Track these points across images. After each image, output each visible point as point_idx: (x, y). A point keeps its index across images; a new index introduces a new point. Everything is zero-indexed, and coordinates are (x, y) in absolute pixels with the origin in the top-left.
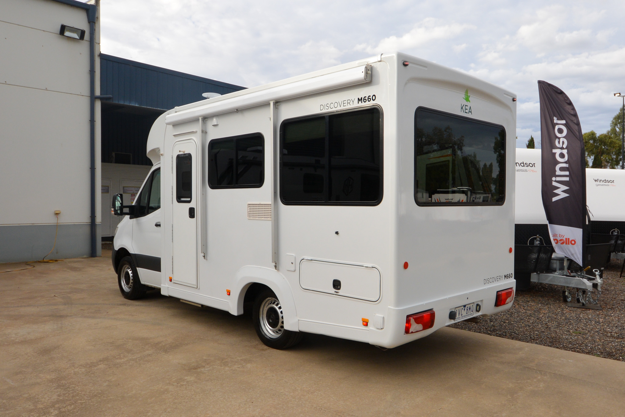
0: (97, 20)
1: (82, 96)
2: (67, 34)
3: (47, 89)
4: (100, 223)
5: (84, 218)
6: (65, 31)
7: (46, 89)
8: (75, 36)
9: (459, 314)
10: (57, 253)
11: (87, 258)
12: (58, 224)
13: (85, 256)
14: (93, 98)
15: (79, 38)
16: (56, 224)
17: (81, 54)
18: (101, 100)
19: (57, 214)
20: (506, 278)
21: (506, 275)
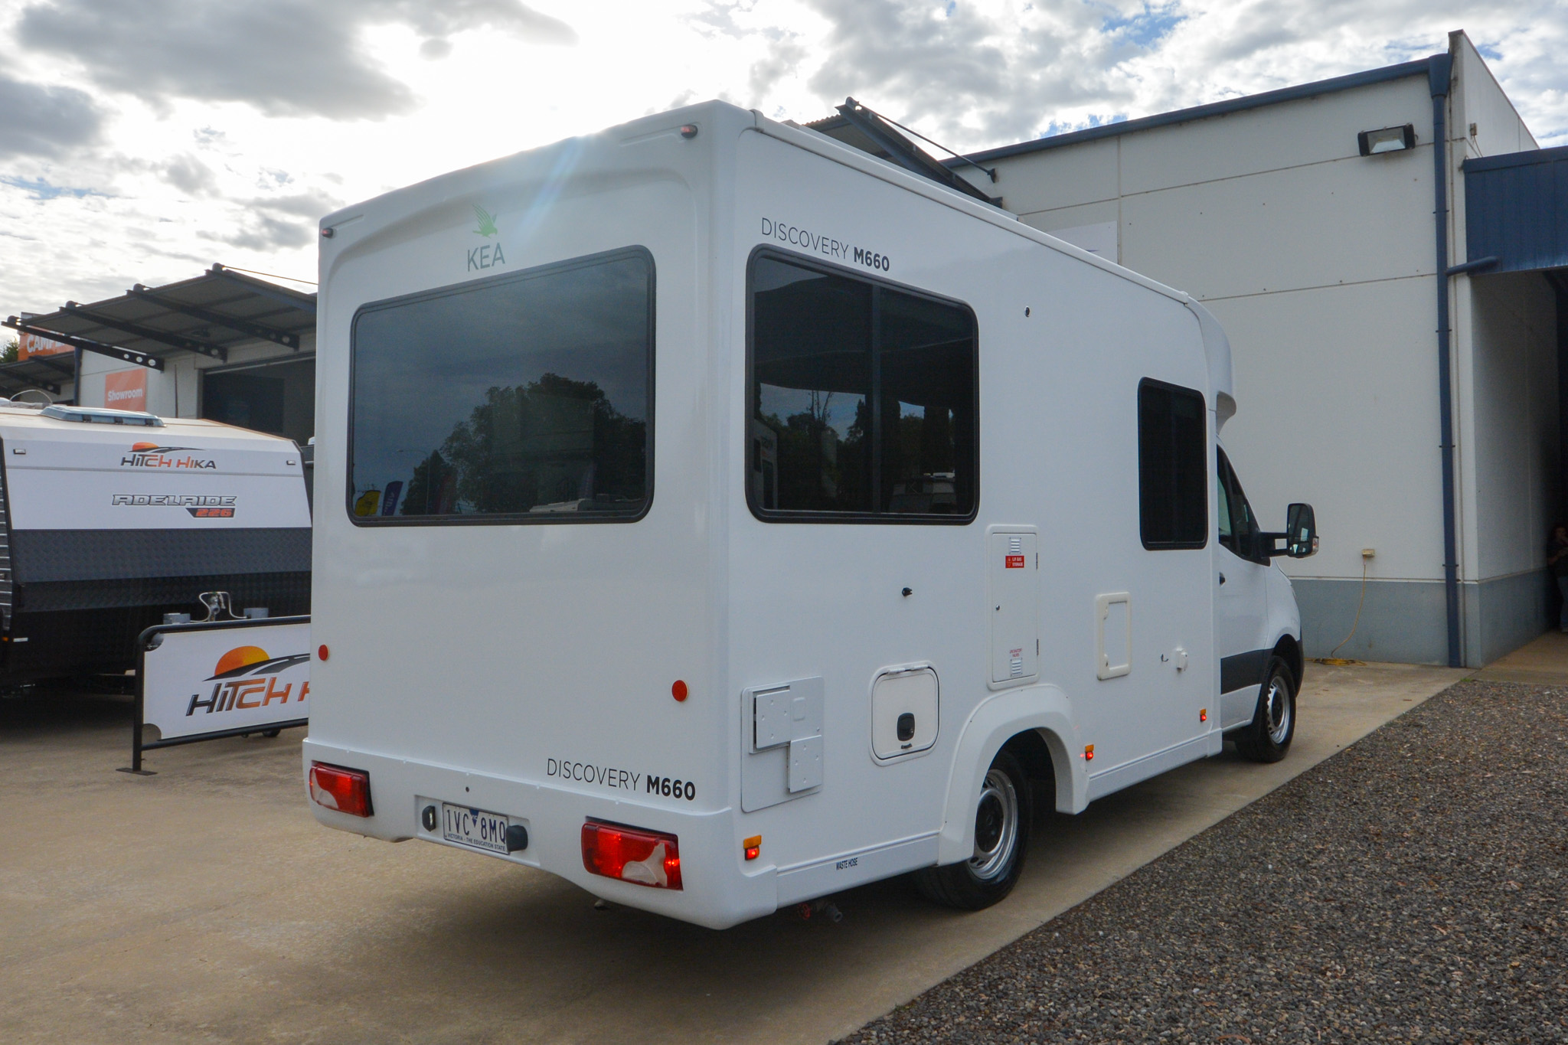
0: (1455, 89)
1: (1420, 278)
2: (1378, 147)
3: (1344, 282)
4: (1476, 583)
5: (1429, 568)
6: (1370, 143)
7: (1341, 284)
8: (1398, 144)
9: (458, 825)
10: (1370, 646)
11: (1441, 667)
12: (1366, 580)
13: (1436, 663)
14: (1445, 275)
15: (1403, 147)
16: (1362, 580)
17: (1416, 180)
18: (1468, 275)
19: (1367, 557)
20: (657, 793)
21: (657, 779)
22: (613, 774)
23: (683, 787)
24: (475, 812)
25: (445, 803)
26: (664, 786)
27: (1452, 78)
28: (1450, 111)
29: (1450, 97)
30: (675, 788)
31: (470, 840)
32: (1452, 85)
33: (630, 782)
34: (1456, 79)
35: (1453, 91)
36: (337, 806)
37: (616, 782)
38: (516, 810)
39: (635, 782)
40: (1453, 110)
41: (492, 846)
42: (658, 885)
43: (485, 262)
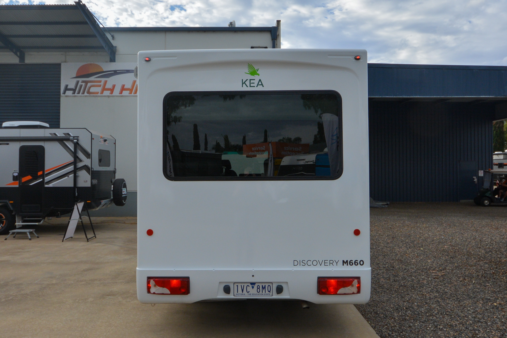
0: (278, 37)
9: (242, 290)
20: (347, 265)
21: (347, 261)
22: (326, 262)
23: (358, 262)
24: (253, 284)
25: (234, 283)
26: (350, 263)
27: (277, 34)
28: (277, 45)
29: (277, 40)
30: (355, 263)
31: (250, 294)
32: (278, 36)
33: (335, 263)
34: (278, 35)
35: (277, 38)
36: (169, 293)
37: (328, 264)
38: (277, 279)
39: (337, 263)
40: (277, 44)
41: (263, 294)
42: (353, 293)
43: (252, 85)
